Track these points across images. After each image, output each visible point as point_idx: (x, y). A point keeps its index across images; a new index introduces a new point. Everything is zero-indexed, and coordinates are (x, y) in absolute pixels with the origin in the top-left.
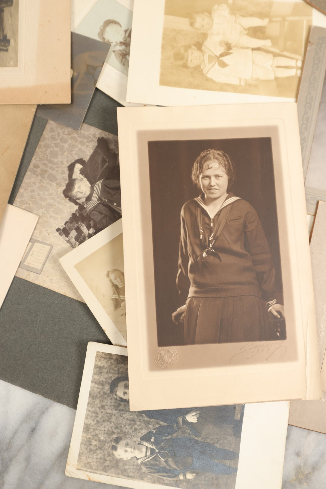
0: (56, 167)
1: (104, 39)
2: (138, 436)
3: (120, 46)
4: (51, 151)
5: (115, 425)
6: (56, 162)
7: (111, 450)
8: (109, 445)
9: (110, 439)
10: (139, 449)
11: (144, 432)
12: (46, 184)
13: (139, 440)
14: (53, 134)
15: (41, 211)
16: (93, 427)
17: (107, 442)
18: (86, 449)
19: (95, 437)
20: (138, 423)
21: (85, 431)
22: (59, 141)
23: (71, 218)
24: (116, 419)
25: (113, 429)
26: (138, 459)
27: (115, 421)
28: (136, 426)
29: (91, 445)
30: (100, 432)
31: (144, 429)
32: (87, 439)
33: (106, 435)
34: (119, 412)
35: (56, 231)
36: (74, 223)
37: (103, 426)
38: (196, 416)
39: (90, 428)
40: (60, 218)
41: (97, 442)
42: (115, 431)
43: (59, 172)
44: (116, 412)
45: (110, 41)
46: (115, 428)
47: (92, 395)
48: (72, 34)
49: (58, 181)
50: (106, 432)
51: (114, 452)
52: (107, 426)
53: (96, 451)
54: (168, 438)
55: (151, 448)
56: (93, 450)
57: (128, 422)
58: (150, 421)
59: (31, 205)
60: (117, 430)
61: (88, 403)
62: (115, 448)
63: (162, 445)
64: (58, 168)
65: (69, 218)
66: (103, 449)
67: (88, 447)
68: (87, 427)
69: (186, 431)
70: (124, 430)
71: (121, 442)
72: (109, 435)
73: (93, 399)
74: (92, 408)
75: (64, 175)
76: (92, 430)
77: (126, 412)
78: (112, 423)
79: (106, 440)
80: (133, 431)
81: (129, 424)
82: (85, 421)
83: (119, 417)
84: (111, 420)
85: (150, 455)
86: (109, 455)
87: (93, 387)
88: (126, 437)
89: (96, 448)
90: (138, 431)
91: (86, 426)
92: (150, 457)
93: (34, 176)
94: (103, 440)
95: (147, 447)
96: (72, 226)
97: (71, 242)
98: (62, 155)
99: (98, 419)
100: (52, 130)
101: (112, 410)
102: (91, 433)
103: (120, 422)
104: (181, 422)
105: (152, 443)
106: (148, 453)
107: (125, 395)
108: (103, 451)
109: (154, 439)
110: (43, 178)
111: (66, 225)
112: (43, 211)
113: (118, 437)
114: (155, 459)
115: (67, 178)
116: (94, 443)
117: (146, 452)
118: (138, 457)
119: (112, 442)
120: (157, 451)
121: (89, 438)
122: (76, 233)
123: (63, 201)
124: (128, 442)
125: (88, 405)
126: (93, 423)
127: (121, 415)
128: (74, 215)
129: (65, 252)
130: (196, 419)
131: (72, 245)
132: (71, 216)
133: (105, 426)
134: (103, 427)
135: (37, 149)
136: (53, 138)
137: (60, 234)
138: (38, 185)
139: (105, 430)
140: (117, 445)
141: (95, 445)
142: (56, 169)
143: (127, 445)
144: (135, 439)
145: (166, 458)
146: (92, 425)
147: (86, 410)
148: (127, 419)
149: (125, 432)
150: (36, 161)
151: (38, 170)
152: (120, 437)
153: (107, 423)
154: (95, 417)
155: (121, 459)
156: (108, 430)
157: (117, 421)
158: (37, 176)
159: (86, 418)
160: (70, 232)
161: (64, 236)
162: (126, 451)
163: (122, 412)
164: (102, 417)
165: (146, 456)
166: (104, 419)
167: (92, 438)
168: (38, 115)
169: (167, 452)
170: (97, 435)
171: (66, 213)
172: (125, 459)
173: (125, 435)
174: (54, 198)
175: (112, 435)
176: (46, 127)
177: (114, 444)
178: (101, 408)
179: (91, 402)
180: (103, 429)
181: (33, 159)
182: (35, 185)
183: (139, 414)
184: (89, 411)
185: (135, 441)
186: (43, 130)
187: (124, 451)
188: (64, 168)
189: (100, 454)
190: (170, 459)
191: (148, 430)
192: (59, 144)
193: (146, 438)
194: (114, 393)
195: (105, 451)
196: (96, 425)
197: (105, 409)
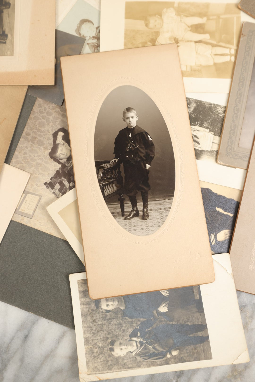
0: (43, 135)
1: (80, 34)
2: (127, 335)
3: (93, 39)
4: (39, 122)
5: (107, 331)
6: (44, 131)
7: (110, 352)
8: (107, 348)
9: (107, 344)
10: (131, 345)
11: (131, 330)
12: (36, 148)
13: (129, 337)
14: (41, 108)
15: (32, 169)
16: (92, 339)
17: (105, 347)
18: (91, 357)
19: (95, 346)
20: (124, 325)
21: (86, 343)
22: (45, 114)
23: (55, 174)
24: (107, 327)
25: (107, 335)
26: (132, 352)
27: (106, 329)
28: (123, 328)
29: (93, 353)
30: (97, 341)
31: (130, 328)
32: (89, 349)
33: (103, 342)
34: (108, 321)
35: (44, 185)
36: (57, 178)
37: (98, 335)
38: (166, 307)
39: (89, 340)
40: (47, 175)
41: (97, 349)
42: (109, 336)
43: (46, 139)
44: (105, 321)
45: (85, 36)
46: (108, 334)
47: (84, 315)
48: (56, 31)
49: (45, 146)
50: (102, 339)
51: (113, 353)
52: (102, 335)
53: (99, 357)
54: (150, 329)
55: (139, 341)
56: (96, 356)
57: (117, 326)
58: (132, 321)
59: (24, 165)
60: (110, 335)
61: (82, 321)
62: (112, 350)
63: (147, 336)
64: (44, 135)
65: (54, 174)
66: (103, 353)
67: (91, 355)
68: (87, 340)
69: (162, 319)
70: (115, 333)
71: (116, 344)
72: (105, 341)
73: (85, 317)
74: (86, 324)
75: (49, 141)
76: (91, 341)
77: (112, 320)
78: (105, 331)
79: (104, 346)
80: (122, 333)
81: (118, 328)
82: (84, 336)
83: (108, 325)
84: (104, 329)
85: (140, 346)
86: (109, 356)
87: (83, 308)
88: (118, 339)
89: (98, 354)
90: (126, 331)
91: (85, 340)
92: (141, 348)
93: (27, 142)
94: (101, 346)
95: (136, 341)
96: (56, 181)
97: (56, 193)
98: (48, 125)
99: (93, 331)
100: (40, 106)
101: (101, 321)
102: (91, 343)
103: (110, 328)
104: (156, 314)
105: (139, 337)
106: (139, 346)
107: (108, 307)
108: (104, 355)
109: (139, 333)
110: (33, 143)
111: (52, 180)
112: (33, 169)
113: (112, 341)
114: (145, 348)
115: (52, 143)
116: (95, 350)
117: (137, 346)
118: (132, 351)
119: (109, 346)
120: (144, 341)
121: (91, 347)
122: (60, 186)
123: (49, 161)
124: (121, 342)
125: (82, 323)
126: (90, 336)
127: (110, 322)
128: (58, 172)
129: (52, 201)
130: (167, 309)
131: (57, 196)
132: (55, 173)
133: (100, 335)
134: (99, 337)
135: (29, 121)
136: (41, 112)
137: (47, 187)
138: (29, 148)
139: (101, 339)
140: (113, 347)
141: (97, 352)
142: (44, 136)
143: (121, 344)
144: (125, 338)
145: (153, 345)
146: (90, 337)
147: (83, 327)
148: (115, 325)
149: (116, 335)
150: (28, 130)
151: (30, 137)
152: (114, 340)
153: (101, 332)
154: (91, 331)
155: (119, 356)
156: (104, 338)
157: (108, 328)
158: (29, 141)
159: (84, 333)
160: (55, 185)
161: (50, 188)
162: (121, 349)
163: (111, 320)
164: (96, 329)
165: (137, 348)
166: (98, 330)
167: (93, 347)
168: (29, 94)
169: (152, 340)
170: (96, 344)
171: (52, 170)
172: (122, 355)
173: (117, 337)
174: (42, 158)
175: (107, 340)
176: (35, 103)
177: (111, 347)
178: (93, 323)
179: (84, 320)
180: (99, 338)
181: (25, 128)
182: (27, 149)
183: (123, 318)
184: (85, 327)
185: (126, 340)
186: (33, 106)
187: (120, 350)
188: (50, 135)
189: (102, 358)
190: (156, 345)
191: (133, 329)
192: (46, 116)
193: (134, 335)
194: (100, 308)
195: (106, 354)
196: (93, 336)
197: (97, 322)
